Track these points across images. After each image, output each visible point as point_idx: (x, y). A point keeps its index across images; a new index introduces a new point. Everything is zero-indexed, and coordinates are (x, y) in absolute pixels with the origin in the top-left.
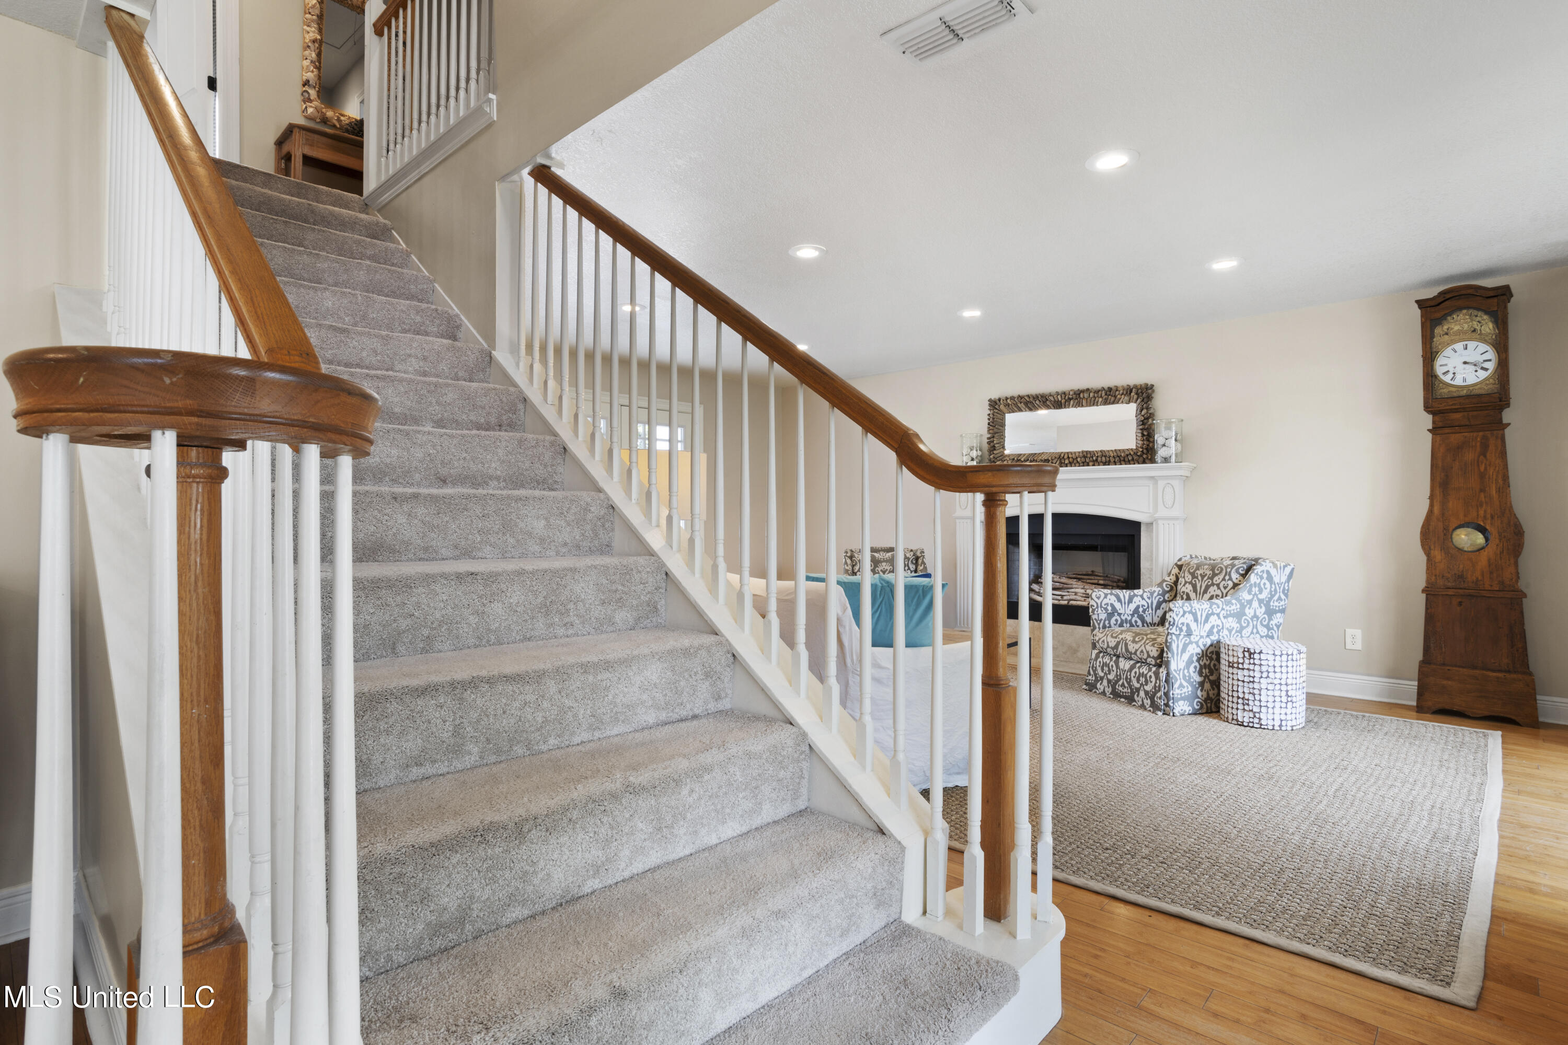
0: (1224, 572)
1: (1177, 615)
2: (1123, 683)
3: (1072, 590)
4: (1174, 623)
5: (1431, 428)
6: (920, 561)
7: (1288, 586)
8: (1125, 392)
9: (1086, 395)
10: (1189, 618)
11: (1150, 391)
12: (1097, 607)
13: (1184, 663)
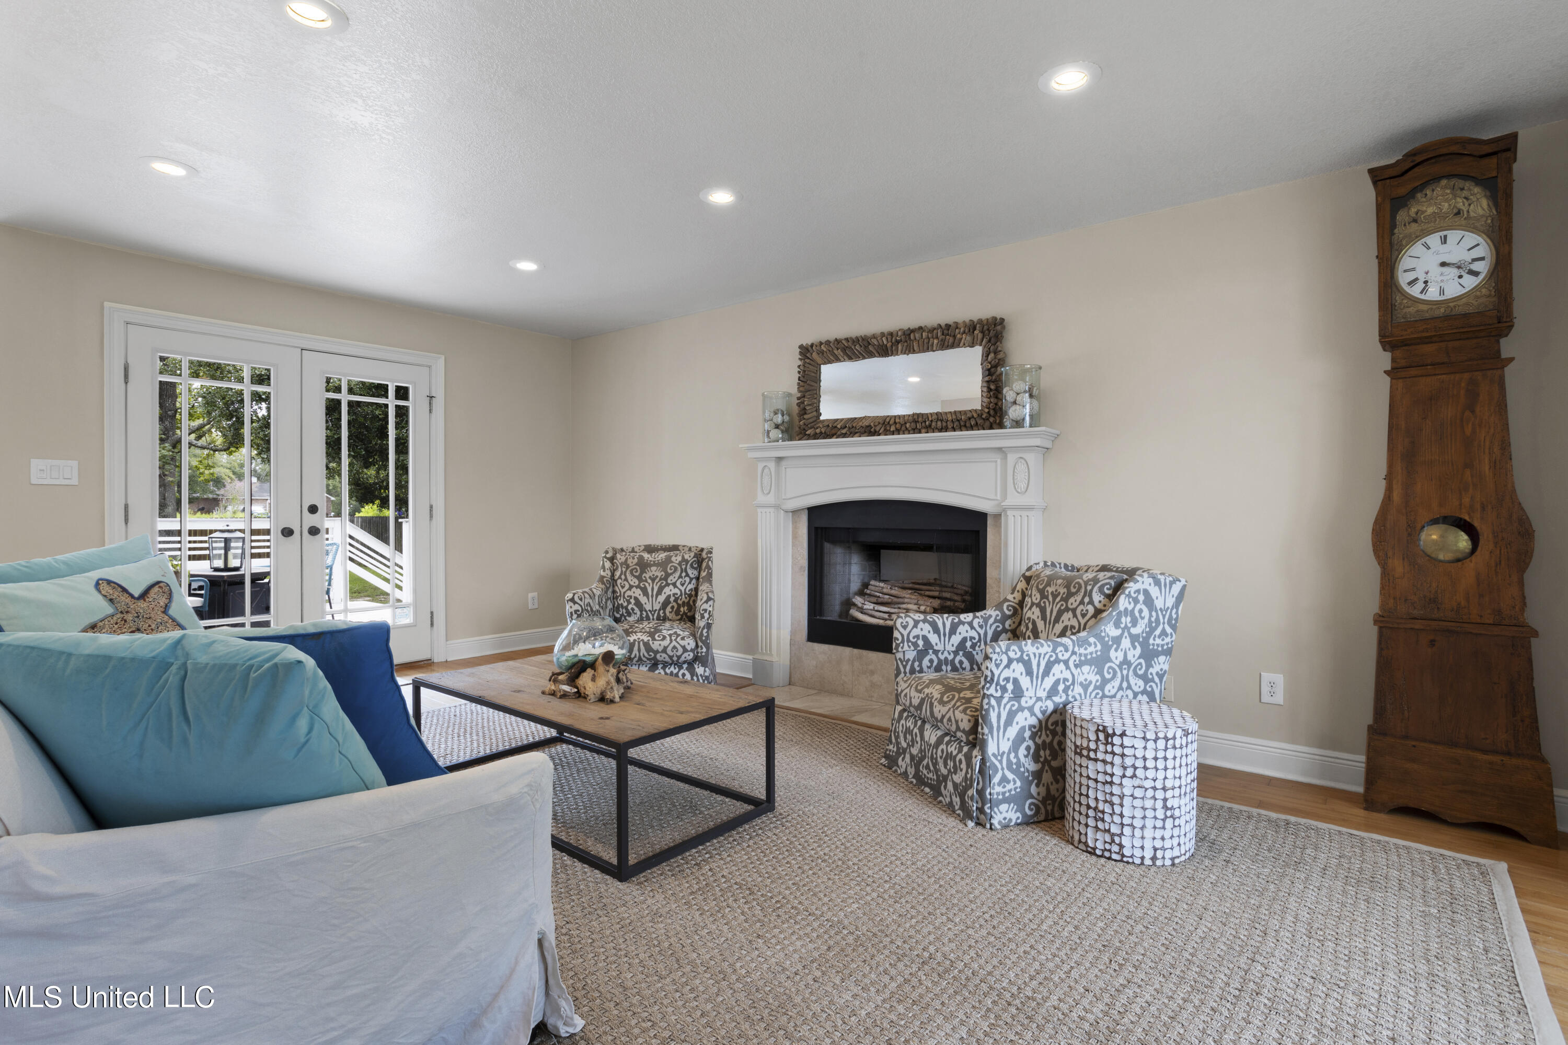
0: (1083, 590)
1: (997, 666)
2: (928, 764)
3: (904, 606)
4: (992, 679)
5: (1389, 368)
6: (704, 565)
7: (1177, 613)
8: (966, 331)
9: (917, 335)
10: (1018, 670)
11: (999, 328)
12: (903, 642)
13: (1010, 743)
